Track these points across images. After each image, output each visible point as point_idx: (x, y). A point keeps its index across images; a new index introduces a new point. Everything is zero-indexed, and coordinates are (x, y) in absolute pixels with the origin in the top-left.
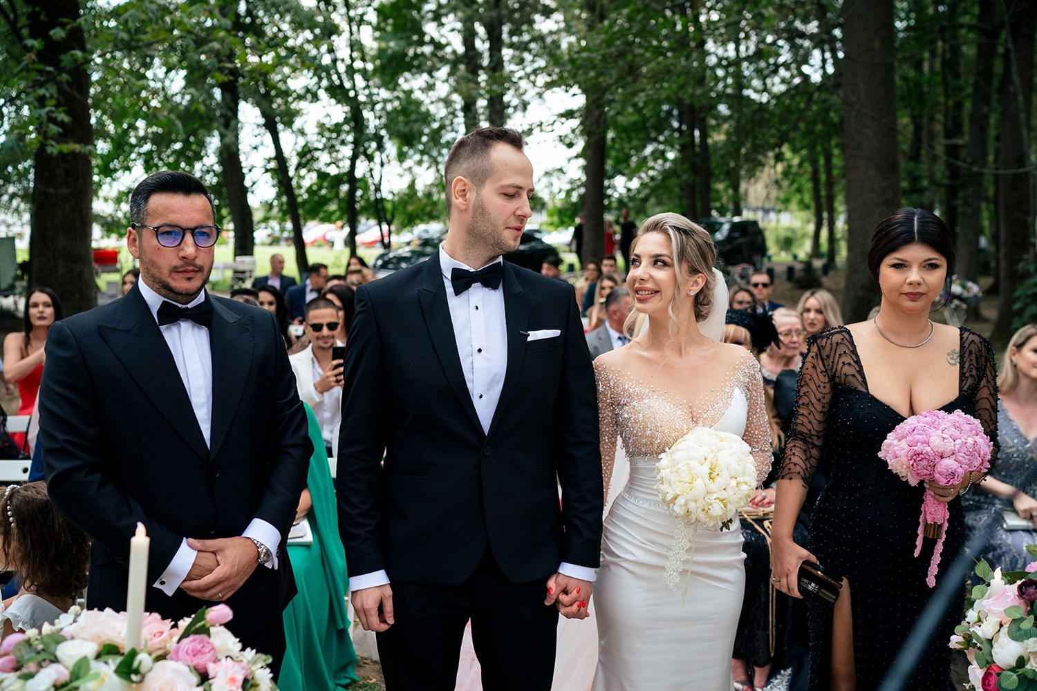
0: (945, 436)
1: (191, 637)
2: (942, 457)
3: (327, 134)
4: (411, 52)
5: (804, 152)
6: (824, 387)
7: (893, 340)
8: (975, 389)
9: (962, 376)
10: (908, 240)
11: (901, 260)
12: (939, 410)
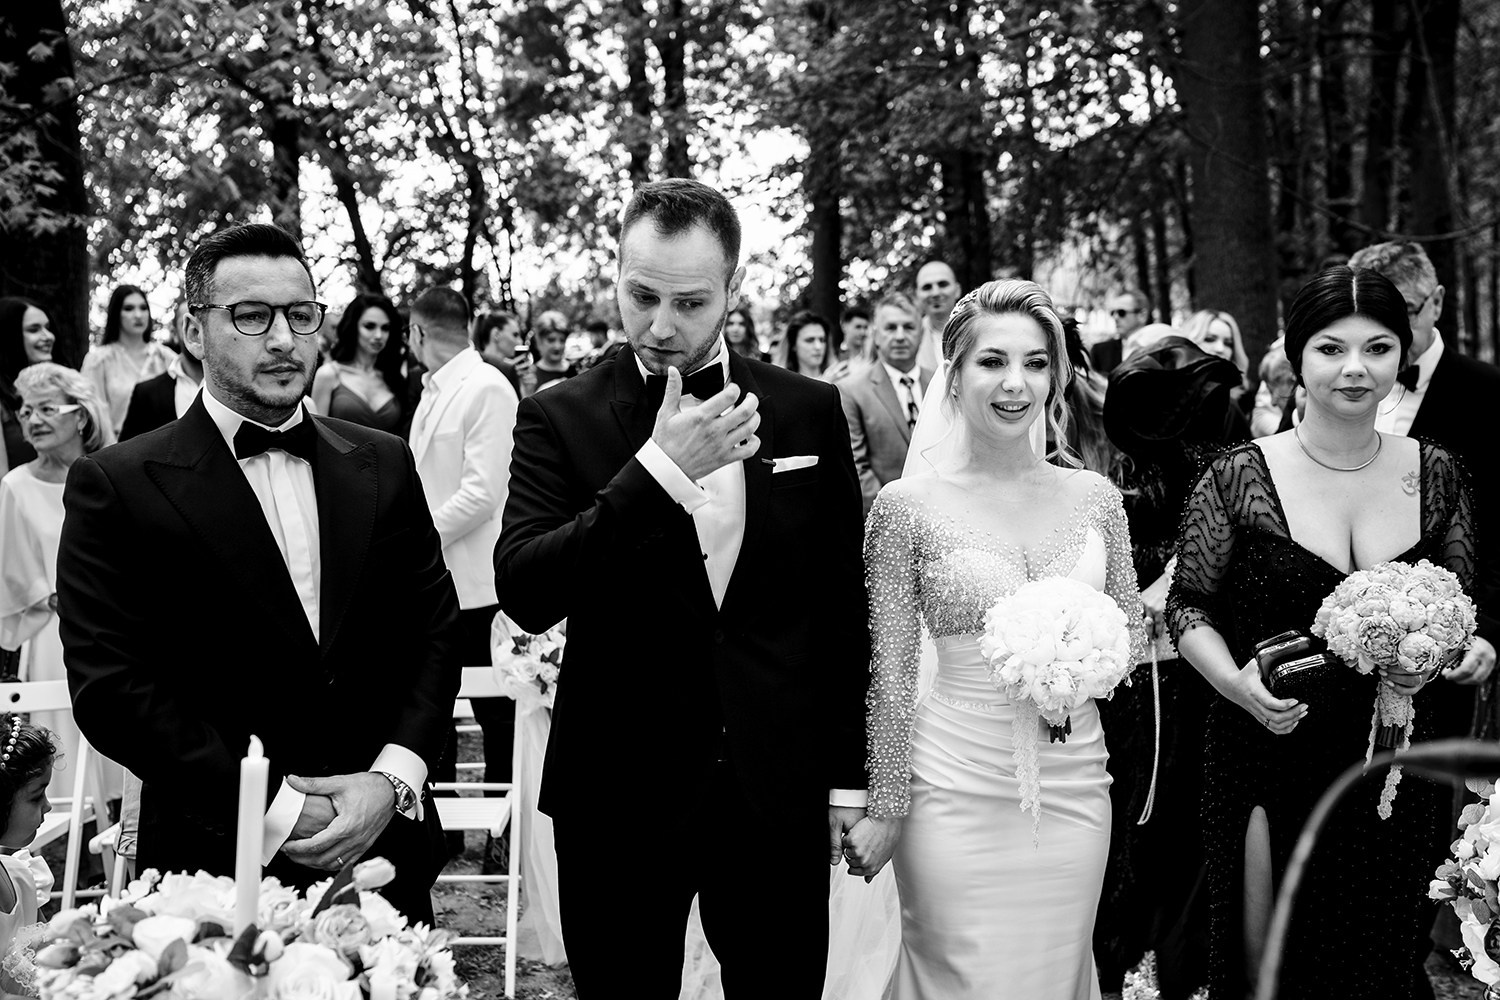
0: (1412, 600)
1: (334, 909)
3: (430, 207)
5: (1125, 222)
8: (1443, 527)
10: (1343, 310)
12: (1398, 560)
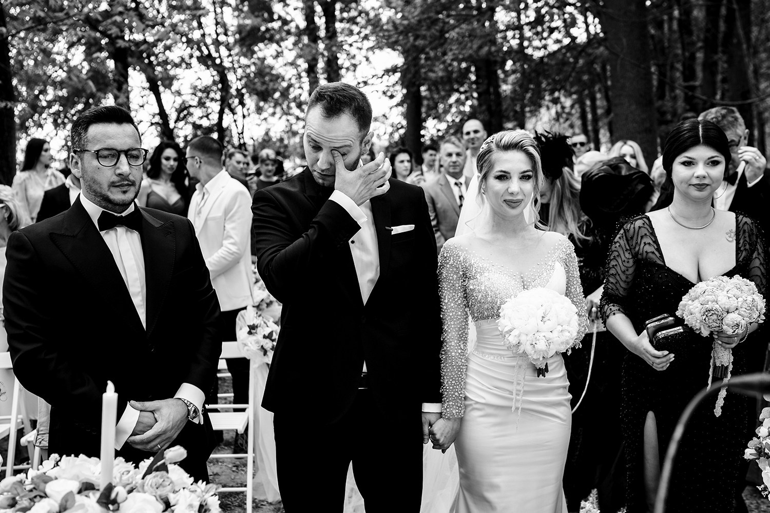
0: (729, 295)
2: (728, 312)
3: (200, 94)
4: (263, 28)
5: (575, 96)
6: (628, 262)
7: (683, 224)
8: (749, 259)
9: (738, 250)
10: (694, 142)
11: (690, 158)
12: (723, 275)
